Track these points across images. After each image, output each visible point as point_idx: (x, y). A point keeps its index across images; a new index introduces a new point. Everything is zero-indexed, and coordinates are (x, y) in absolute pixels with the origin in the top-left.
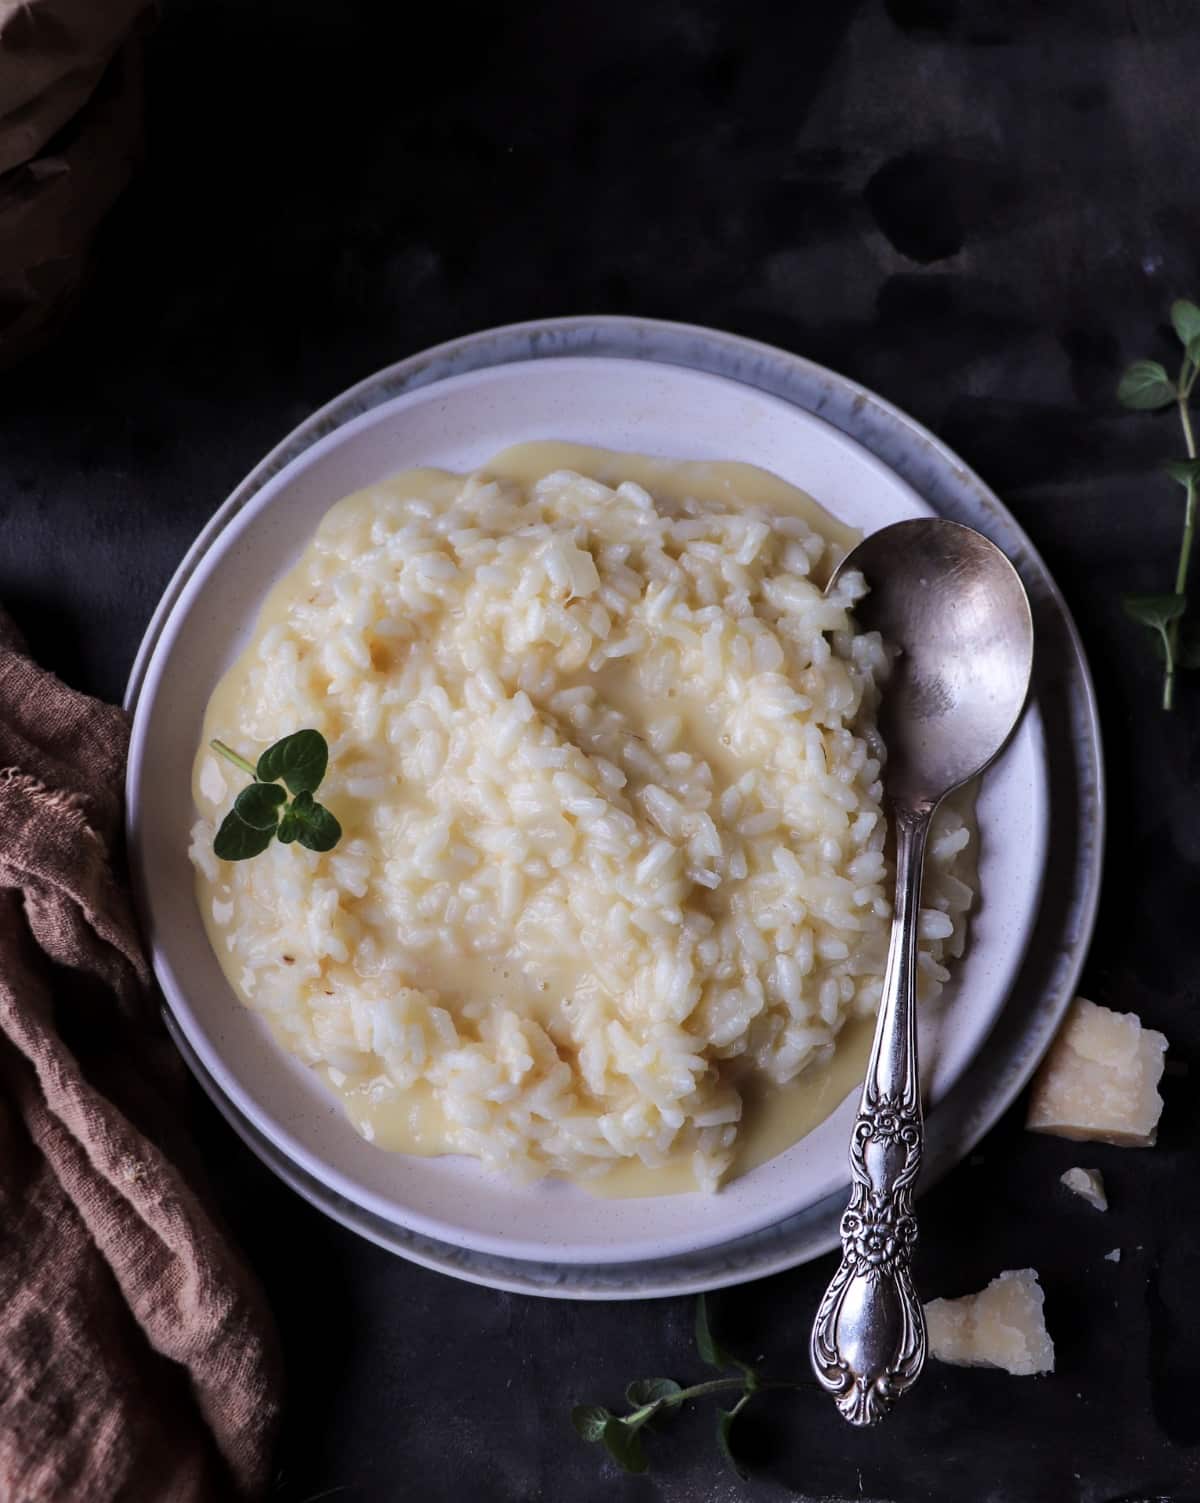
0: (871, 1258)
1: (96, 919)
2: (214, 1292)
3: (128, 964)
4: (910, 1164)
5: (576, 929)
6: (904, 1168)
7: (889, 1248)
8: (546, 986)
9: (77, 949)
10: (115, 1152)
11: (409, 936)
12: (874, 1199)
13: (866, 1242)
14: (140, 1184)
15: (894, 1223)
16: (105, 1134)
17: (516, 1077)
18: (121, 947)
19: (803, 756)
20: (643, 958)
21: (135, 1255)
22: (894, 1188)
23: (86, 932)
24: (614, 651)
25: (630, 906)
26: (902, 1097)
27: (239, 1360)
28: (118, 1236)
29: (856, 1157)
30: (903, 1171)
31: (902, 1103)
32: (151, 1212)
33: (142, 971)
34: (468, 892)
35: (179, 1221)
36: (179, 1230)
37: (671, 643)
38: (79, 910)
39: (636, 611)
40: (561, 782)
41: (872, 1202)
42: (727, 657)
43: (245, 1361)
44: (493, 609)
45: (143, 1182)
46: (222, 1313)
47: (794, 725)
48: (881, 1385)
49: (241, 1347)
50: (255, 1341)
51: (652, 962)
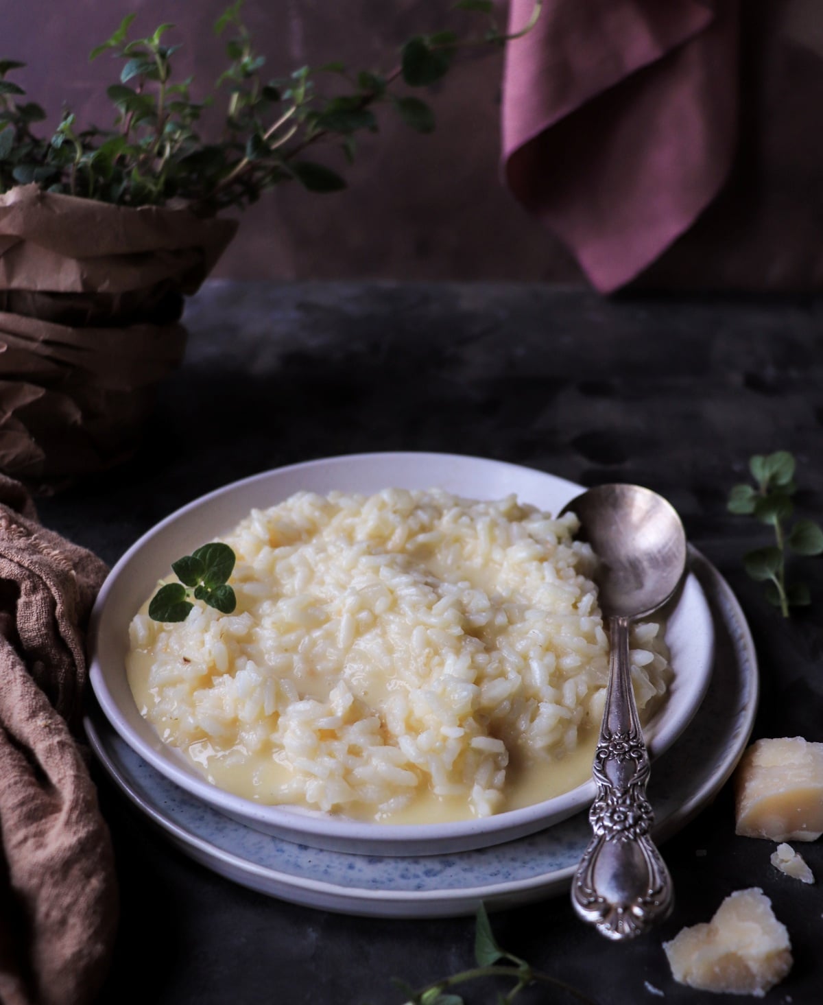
0: (617, 827)
1: (63, 615)
2: (81, 814)
3: (73, 664)
4: (640, 770)
5: (390, 650)
6: (635, 772)
7: (631, 821)
8: (366, 693)
9: (44, 631)
10: (36, 708)
11: (273, 660)
12: (615, 792)
13: (611, 818)
14: (47, 729)
15: (631, 805)
16: (33, 696)
17: (339, 713)
18: (71, 645)
19: (543, 578)
20: (436, 659)
21: (23, 798)
22: (629, 785)
23: (53, 624)
24: (422, 538)
25: (428, 626)
26: (629, 734)
27: (83, 888)
28: (16, 783)
29: (598, 771)
30: (636, 775)
31: (629, 737)
32: (50, 750)
33: (80, 671)
34: (317, 634)
35: (69, 758)
36: (66, 764)
37: (458, 540)
38: (53, 604)
39: (436, 522)
40: (385, 572)
41: (614, 794)
42: (493, 539)
43: (88, 889)
44: (349, 521)
45: (50, 729)
46: (82, 833)
47: (535, 564)
48: (637, 911)
49: (88, 876)
50: (102, 875)
51: (442, 664)
